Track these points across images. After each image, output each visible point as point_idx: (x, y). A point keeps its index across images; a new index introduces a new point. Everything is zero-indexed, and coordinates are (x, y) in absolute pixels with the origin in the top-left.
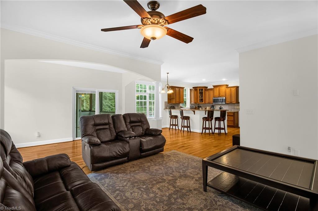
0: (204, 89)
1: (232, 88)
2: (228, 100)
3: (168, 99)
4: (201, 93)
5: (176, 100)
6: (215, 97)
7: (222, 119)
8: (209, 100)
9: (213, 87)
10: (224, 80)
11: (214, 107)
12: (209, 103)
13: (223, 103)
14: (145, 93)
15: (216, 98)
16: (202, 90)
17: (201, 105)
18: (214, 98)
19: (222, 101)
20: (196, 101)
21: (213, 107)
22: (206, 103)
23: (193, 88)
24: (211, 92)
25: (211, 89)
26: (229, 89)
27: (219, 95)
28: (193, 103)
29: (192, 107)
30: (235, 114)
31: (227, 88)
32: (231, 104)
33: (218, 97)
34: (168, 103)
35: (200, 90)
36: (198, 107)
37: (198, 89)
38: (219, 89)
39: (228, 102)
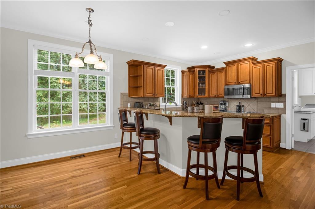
0: (207, 70)
1: (266, 64)
2: (257, 90)
3: (129, 87)
4: (202, 78)
5: (145, 89)
6: (227, 85)
7: (249, 147)
8: (216, 90)
9: (224, 66)
10: (249, 45)
11: (227, 105)
12: (217, 96)
13: (245, 96)
14: (68, 73)
15: (231, 87)
16: (204, 72)
17: (203, 101)
18: (226, 87)
19: (242, 91)
20: (192, 93)
21: (225, 104)
22: (211, 95)
23: (187, 68)
24: (222, 75)
25: (221, 70)
26: (260, 65)
27: (237, 79)
28: (186, 96)
29: (185, 103)
30: (275, 120)
31: (254, 64)
32: (263, 99)
33: (236, 84)
34: (129, 96)
35: (199, 71)
36: (197, 103)
37: (197, 70)
38: (238, 66)
39: (256, 94)
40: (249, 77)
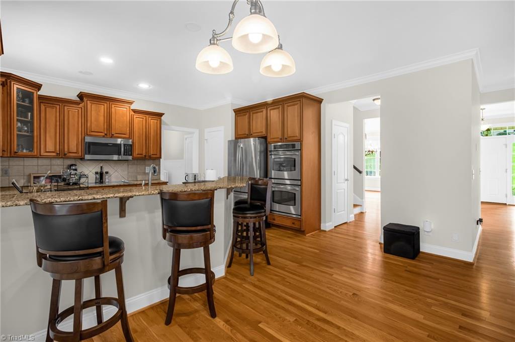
0: (36, 94)
1: (150, 117)
8: (61, 143)
12: (61, 155)
13: (125, 157)
18: (89, 140)
22: (44, 153)
25: (73, 104)
26: (143, 116)
27: (109, 129)
33: (105, 136)
37: (15, 86)
39: (138, 154)
40: (128, 129)
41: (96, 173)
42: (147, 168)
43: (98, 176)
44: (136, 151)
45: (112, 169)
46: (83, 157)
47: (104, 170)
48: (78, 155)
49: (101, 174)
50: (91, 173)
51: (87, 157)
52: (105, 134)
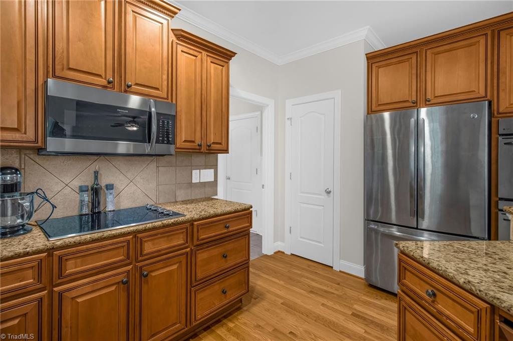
1: (210, 56)
26: (196, 51)
39: (185, 141)
40: (165, 77)
41: (82, 189)
42: (194, 172)
43: (87, 197)
44: (183, 134)
45: (121, 177)
46: (40, 144)
47: (103, 182)
48: (24, 137)
49: (95, 192)
50: (67, 190)
51: (53, 144)
52: (109, 82)
